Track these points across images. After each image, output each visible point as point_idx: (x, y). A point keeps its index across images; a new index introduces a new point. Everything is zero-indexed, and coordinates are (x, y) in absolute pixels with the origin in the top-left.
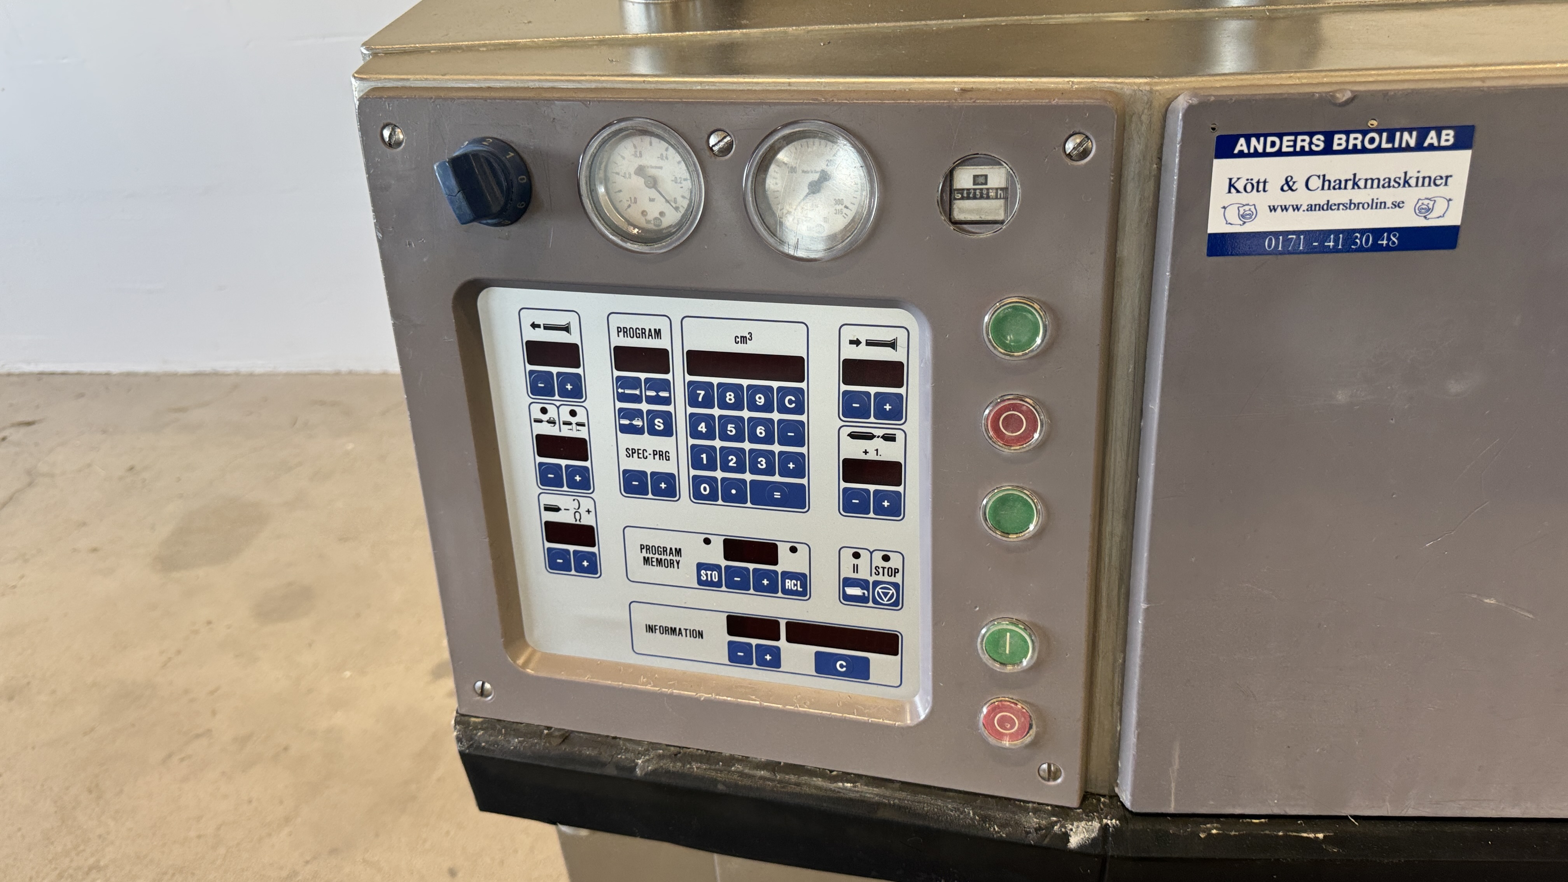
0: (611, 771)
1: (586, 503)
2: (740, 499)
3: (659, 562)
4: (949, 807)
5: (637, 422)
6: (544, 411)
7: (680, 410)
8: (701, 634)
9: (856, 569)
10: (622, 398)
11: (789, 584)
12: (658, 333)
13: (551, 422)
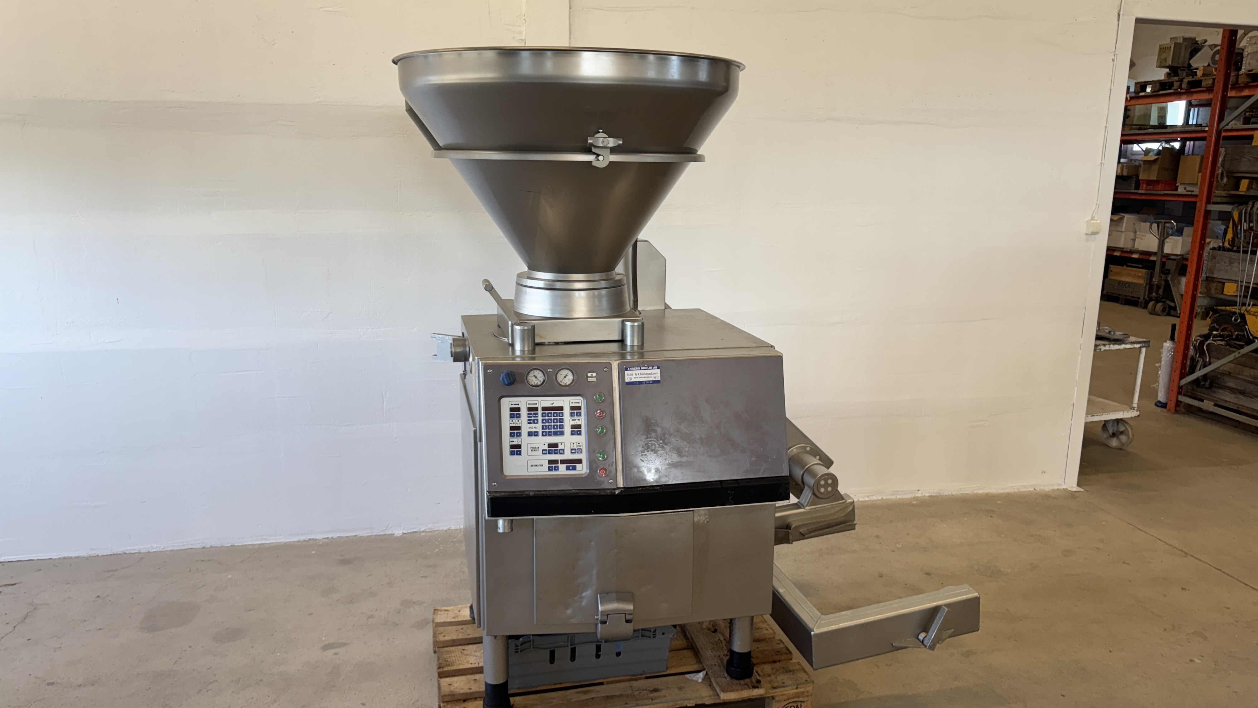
0: (525, 496)
1: (520, 439)
2: (551, 435)
3: (534, 450)
4: (594, 492)
5: (531, 421)
6: (512, 421)
7: (540, 418)
8: (542, 465)
9: (573, 446)
10: (528, 417)
11: (561, 451)
12: (536, 404)
13: (514, 423)
